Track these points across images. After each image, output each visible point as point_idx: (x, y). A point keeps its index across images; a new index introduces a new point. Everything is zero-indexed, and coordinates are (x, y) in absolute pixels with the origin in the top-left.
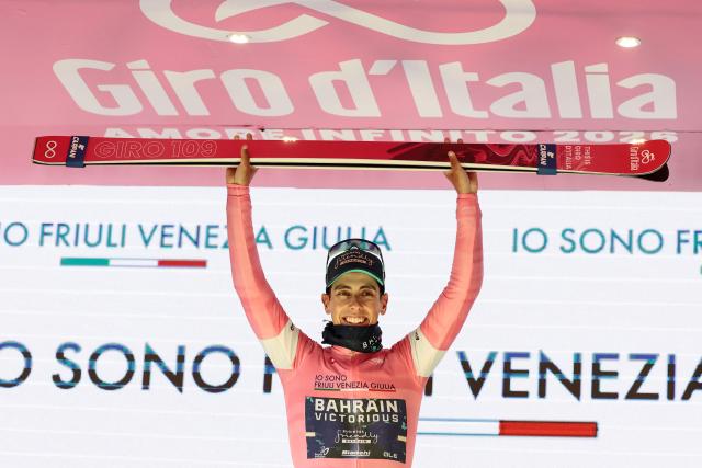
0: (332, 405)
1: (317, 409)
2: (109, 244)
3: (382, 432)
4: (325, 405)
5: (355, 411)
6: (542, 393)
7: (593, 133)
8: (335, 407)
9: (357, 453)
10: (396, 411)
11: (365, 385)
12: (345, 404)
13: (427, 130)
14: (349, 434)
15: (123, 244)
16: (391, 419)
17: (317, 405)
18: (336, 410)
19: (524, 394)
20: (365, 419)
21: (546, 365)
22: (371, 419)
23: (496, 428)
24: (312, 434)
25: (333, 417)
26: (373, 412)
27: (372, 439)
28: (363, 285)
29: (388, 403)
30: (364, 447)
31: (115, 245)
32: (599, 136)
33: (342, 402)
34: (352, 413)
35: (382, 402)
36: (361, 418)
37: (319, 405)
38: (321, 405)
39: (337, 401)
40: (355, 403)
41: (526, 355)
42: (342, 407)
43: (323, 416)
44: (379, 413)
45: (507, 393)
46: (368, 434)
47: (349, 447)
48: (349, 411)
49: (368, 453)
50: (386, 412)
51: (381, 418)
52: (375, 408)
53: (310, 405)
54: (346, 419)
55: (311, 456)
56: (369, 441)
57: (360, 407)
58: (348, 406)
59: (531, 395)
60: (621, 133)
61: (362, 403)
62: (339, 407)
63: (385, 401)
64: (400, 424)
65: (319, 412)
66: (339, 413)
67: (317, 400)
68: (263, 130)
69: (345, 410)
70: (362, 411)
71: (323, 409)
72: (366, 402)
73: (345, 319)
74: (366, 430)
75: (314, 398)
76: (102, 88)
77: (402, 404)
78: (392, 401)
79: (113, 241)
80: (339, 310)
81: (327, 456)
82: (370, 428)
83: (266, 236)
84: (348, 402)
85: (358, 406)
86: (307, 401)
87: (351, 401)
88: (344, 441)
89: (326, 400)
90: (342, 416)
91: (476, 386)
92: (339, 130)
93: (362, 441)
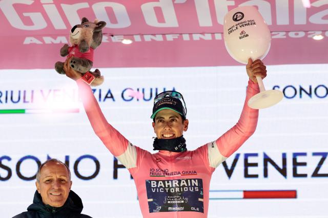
0: (161, 184)
1: (152, 186)
2: (25, 101)
3: (190, 197)
4: (157, 184)
5: (174, 186)
6: (266, 175)
7: (294, 33)
8: (162, 185)
9: (177, 208)
10: (197, 185)
11: (179, 173)
12: (168, 182)
13: (203, 33)
14: (171, 199)
15: (32, 101)
16: (194, 189)
17: (152, 184)
18: (163, 186)
19: (256, 176)
20: (180, 190)
21: (267, 160)
22: (183, 189)
23: (241, 195)
24: (151, 200)
25: (162, 190)
26: (184, 186)
27: (184, 201)
28: (170, 116)
29: (193, 181)
30: (180, 205)
31: (28, 102)
32: (297, 34)
33: (166, 182)
34: (172, 187)
35: (189, 181)
36: (177, 190)
37: (153, 184)
38: (155, 184)
39: (164, 182)
40: (174, 181)
41: (256, 155)
42: (167, 184)
43: (156, 190)
44: (188, 186)
45: (247, 175)
46: (182, 198)
47: (172, 205)
48: (171, 186)
49: (183, 208)
50: (191, 186)
51: (189, 189)
52: (185, 184)
53: (148, 185)
54: (169, 190)
55: (151, 211)
56: (183, 202)
57: (177, 183)
58: (170, 184)
59: (260, 176)
60: (309, 32)
61: (177, 182)
62: (165, 184)
63: (191, 180)
64: (199, 191)
65: (154, 188)
66: (165, 187)
67: (152, 182)
68: (112, 36)
69: (169, 186)
70: (178, 186)
71: (156, 186)
72: (180, 181)
73: (163, 135)
74: (180, 196)
75: (150, 181)
76: (25, 14)
77: (200, 181)
78: (195, 180)
79: (27, 100)
80: (160, 130)
81: (160, 211)
82: (183, 195)
83: (111, 95)
84: (170, 182)
85: (175, 183)
86: (147, 183)
87: (172, 181)
88: (169, 202)
89: (157, 182)
90: (167, 189)
91: (229, 173)
92: (154, 35)
93: (179, 202)
